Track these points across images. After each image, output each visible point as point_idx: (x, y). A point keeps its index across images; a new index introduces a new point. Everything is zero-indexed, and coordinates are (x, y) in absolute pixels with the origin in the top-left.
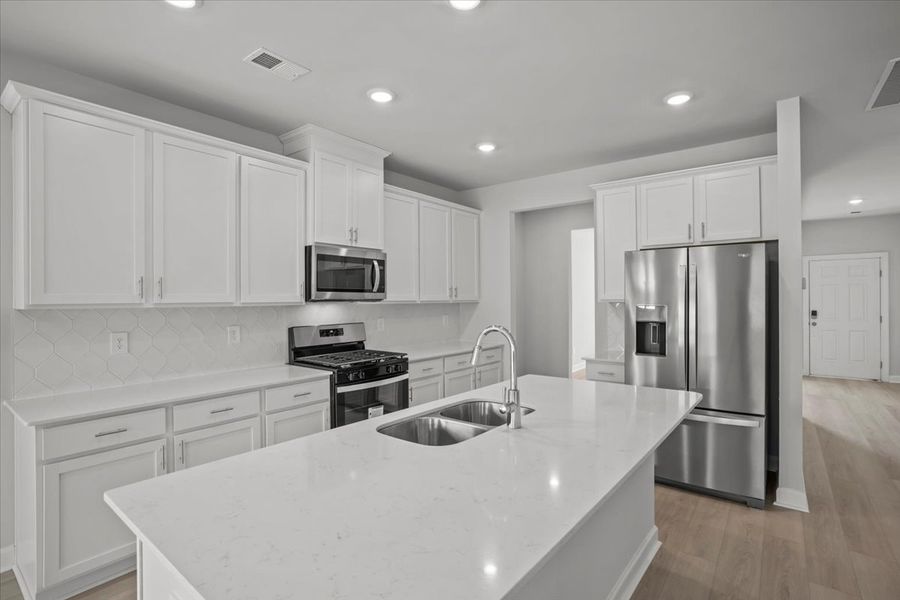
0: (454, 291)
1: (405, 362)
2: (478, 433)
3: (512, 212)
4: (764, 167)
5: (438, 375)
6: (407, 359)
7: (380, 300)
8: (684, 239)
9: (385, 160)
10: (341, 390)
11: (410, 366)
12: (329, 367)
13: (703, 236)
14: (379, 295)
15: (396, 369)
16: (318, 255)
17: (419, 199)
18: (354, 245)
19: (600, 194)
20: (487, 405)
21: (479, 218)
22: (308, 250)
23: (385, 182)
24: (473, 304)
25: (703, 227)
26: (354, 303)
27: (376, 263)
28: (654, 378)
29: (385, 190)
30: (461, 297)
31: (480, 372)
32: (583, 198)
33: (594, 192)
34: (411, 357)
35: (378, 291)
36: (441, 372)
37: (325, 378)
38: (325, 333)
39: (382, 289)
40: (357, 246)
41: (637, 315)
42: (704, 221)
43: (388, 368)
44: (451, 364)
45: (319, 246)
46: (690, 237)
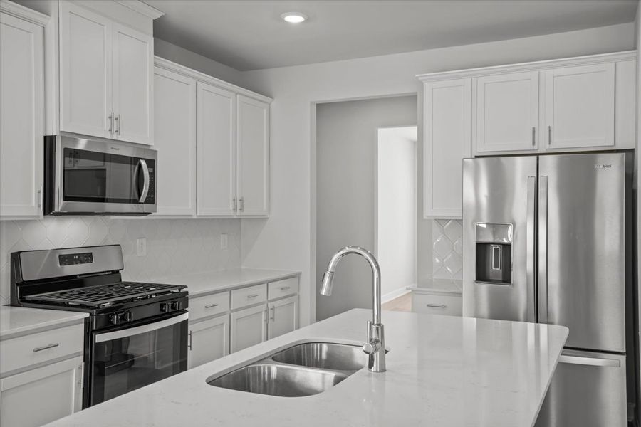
0: (240, 203)
1: (184, 297)
2: (338, 380)
3: (312, 103)
4: (620, 65)
5: (224, 314)
6: (187, 293)
7: (146, 214)
8: (527, 146)
9: (155, 22)
10: (100, 338)
11: (191, 302)
12: (81, 307)
13: (549, 143)
14: (146, 207)
15: (173, 307)
16: (65, 149)
17: (198, 80)
18: (115, 137)
19: (427, 86)
20: (325, 347)
21: (270, 108)
22: (49, 142)
23: (156, 53)
24: (262, 220)
25: (549, 131)
26: (107, 217)
27: (143, 163)
28: (484, 309)
29: (156, 64)
30: (248, 211)
31: (273, 309)
32: (407, 90)
33: (421, 83)
34: (191, 291)
35: (147, 202)
36: (227, 309)
37: (76, 322)
38: (66, 259)
39: (151, 200)
40: (120, 138)
41: (477, 235)
42: (551, 125)
43: (162, 306)
44: (239, 298)
45: (66, 136)
46: (534, 144)
